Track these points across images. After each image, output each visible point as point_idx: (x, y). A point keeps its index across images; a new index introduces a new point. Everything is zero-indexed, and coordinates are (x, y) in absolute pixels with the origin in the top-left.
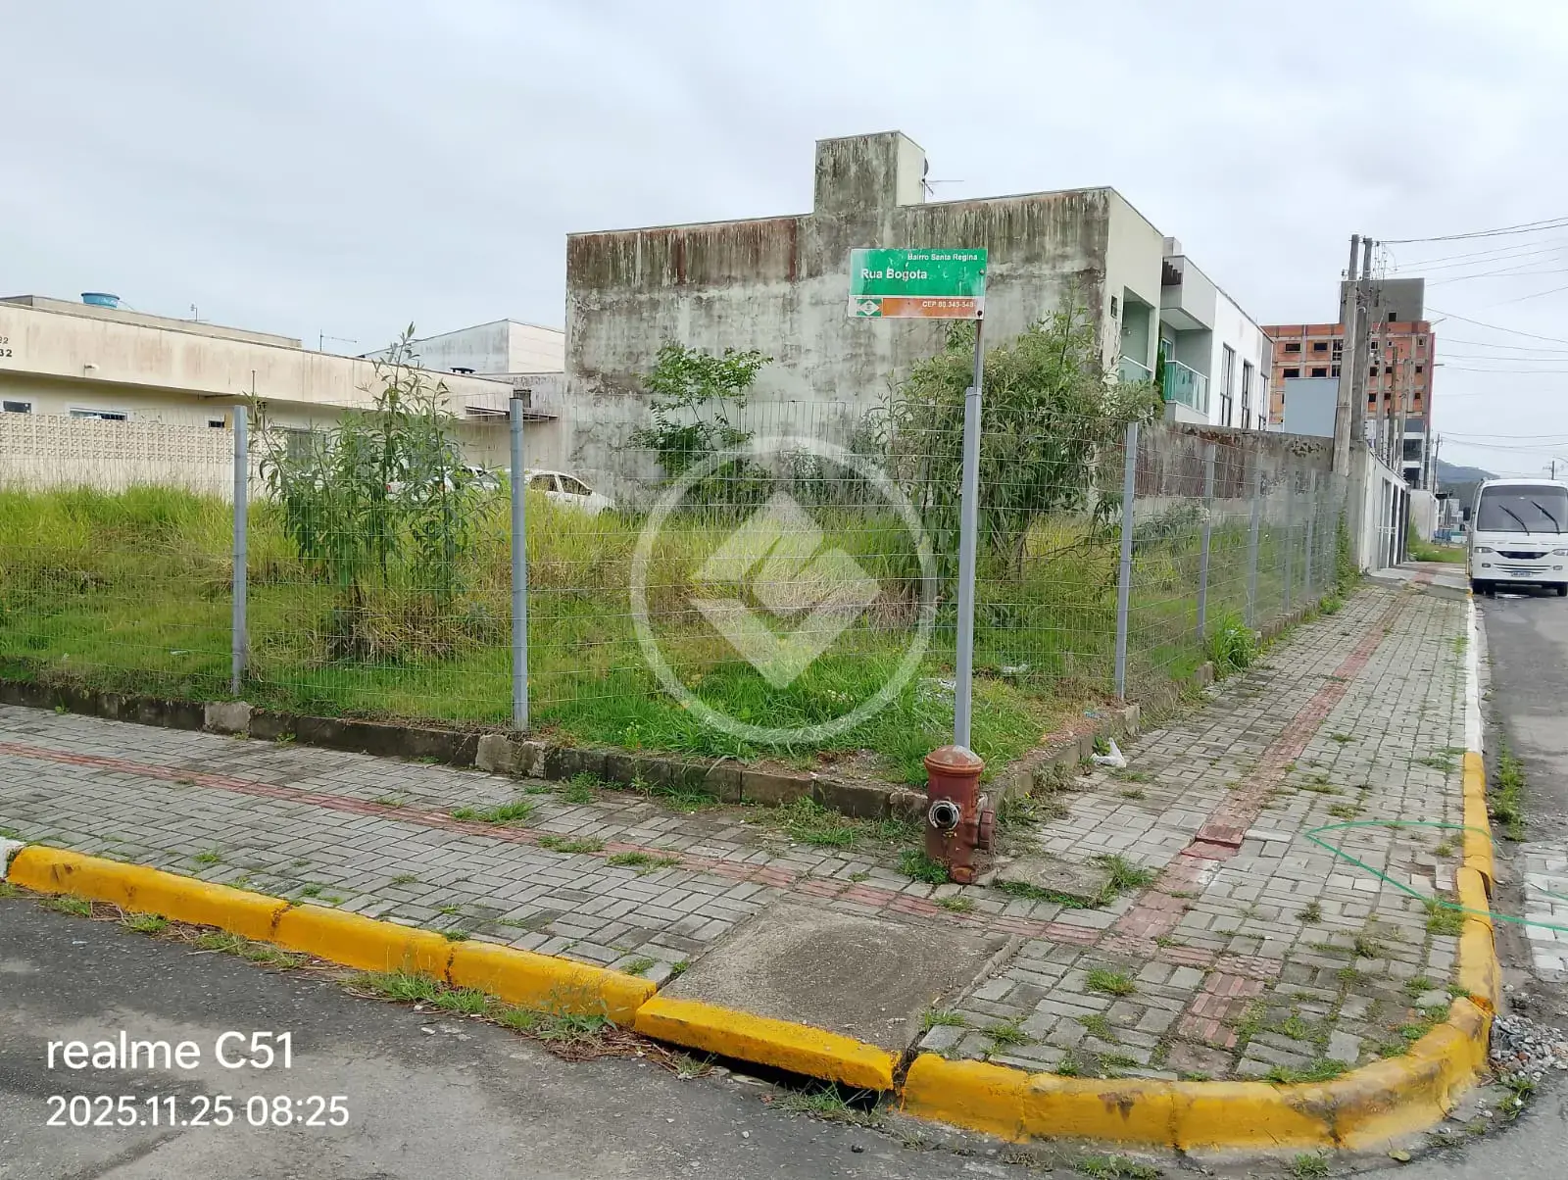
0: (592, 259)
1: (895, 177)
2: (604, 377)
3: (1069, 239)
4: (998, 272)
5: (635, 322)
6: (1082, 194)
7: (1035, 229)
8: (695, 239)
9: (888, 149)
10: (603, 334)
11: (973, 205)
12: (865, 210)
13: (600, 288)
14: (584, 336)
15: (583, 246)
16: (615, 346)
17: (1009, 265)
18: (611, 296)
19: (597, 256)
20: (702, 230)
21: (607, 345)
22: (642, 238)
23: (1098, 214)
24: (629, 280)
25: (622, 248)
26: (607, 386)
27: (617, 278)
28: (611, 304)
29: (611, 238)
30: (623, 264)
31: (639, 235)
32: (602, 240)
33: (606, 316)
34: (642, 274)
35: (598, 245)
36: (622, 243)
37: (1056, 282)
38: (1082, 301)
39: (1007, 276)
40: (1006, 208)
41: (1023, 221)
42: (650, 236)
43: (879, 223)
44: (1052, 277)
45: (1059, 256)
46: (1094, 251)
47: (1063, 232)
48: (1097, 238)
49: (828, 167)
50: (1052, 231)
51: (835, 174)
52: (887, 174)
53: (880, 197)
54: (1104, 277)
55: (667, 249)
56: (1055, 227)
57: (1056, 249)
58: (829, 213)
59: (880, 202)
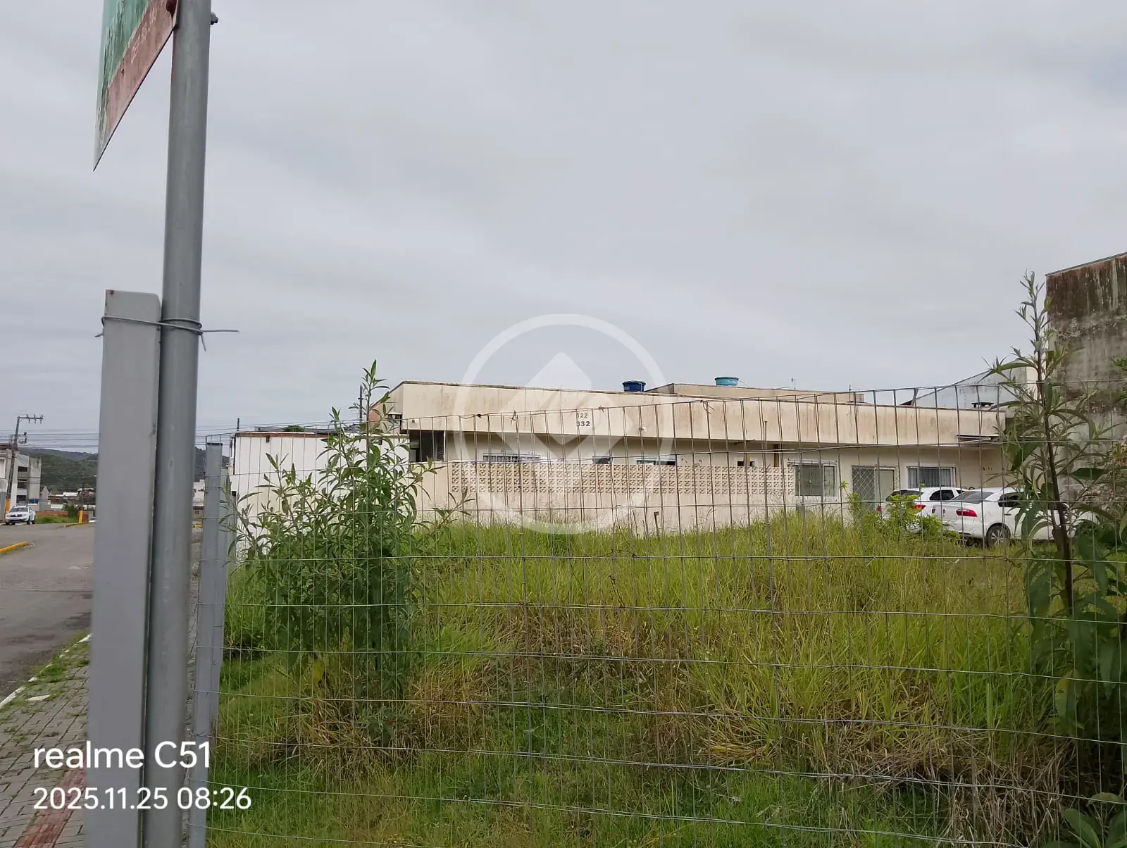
0: (1070, 292)
5: (1115, 341)
10: (1086, 355)
15: (1061, 282)
18: (1090, 322)
19: (1076, 287)
21: (1089, 367)
22: (1117, 265)
24: (1106, 305)
25: (1098, 277)
27: (1095, 305)
28: (1090, 329)
29: (1087, 270)
30: (1099, 291)
31: (1114, 262)
32: (1078, 275)
33: (1086, 341)
34: (1119, 298)
35: (1075, 278)
36: (1098, 273)
42: (1125, 261)
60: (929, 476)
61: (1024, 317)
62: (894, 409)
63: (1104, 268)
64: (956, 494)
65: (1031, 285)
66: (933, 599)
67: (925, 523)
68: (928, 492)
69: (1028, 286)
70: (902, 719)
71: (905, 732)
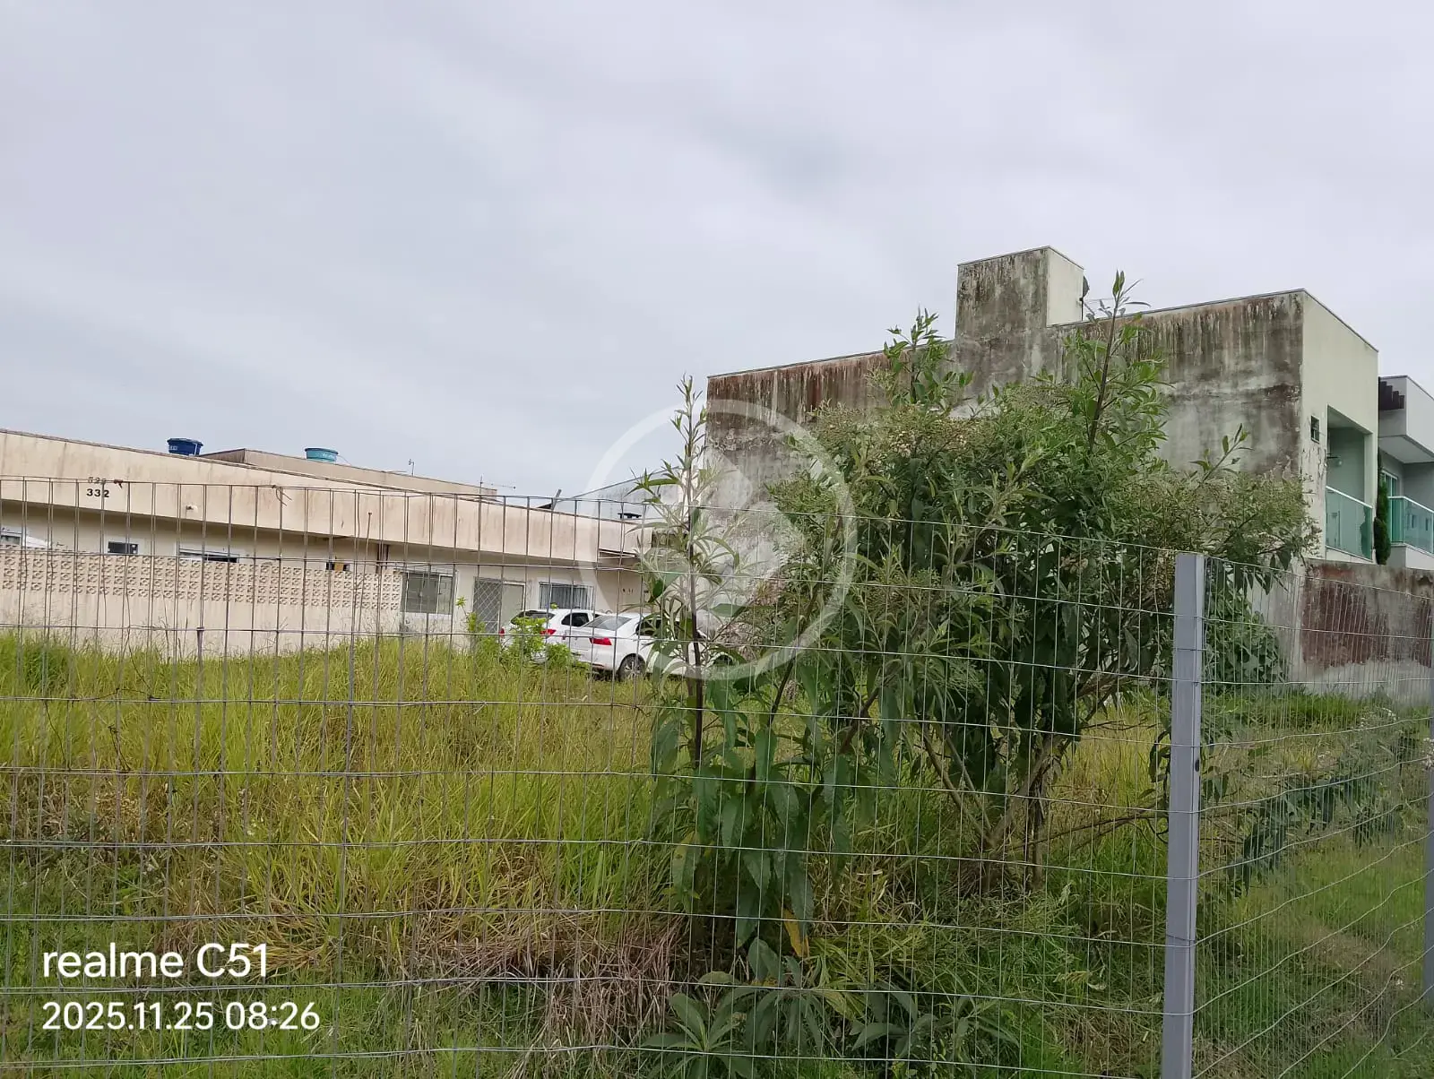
0: (730, 400)
1: (1045, 295)
3: (1253, 352)
4: (1167, 393)
6: (1267, 300)
7: (1210, 344)
8: (831, 373)
9: (1037, 267)
12: (1011, 333)
15: (722, 387)
17: (1180, 385)
19: (735, 396)
20: (838, 365)
22: (778, 377)
23: (1288, 322)
25: (759, 387)
29: (749, 378)
30: (759, 403)
31: (776, 373)
32: (741, 381)
35: (738, 384)
36: (759, 383)
37: (1240, 402)
38: (1272, 423)
39: (1178, 397)
40: (1174, 320)
41: (1196, 333)
42: (787, 374)
43: (1027, 346)
44: (1234, 396)
45: (1240, 371)
46: (1286, 364)
47: (1246, 344)
48: (1288, 349)
49: (971, 291)
50: (1232, 344)
51: (978, 297)
52: (1036, 293)
53: (1027, 317)
54: (1300, 392)
55: (802, 385)
56: (1236, 339)
57: (1237, 364)
58: (971, 339)
59: (1028, 323)
60: (562, 595)
61: (678, 426)
62: (526, 511)
63: (767, 378)
64: (591, 618)
65: (688, 392)
66: (553, 744)
67: (553, 652)
68: (561, 613)
69: (685, 392)
70: (502, 897)
71: (502, 915)
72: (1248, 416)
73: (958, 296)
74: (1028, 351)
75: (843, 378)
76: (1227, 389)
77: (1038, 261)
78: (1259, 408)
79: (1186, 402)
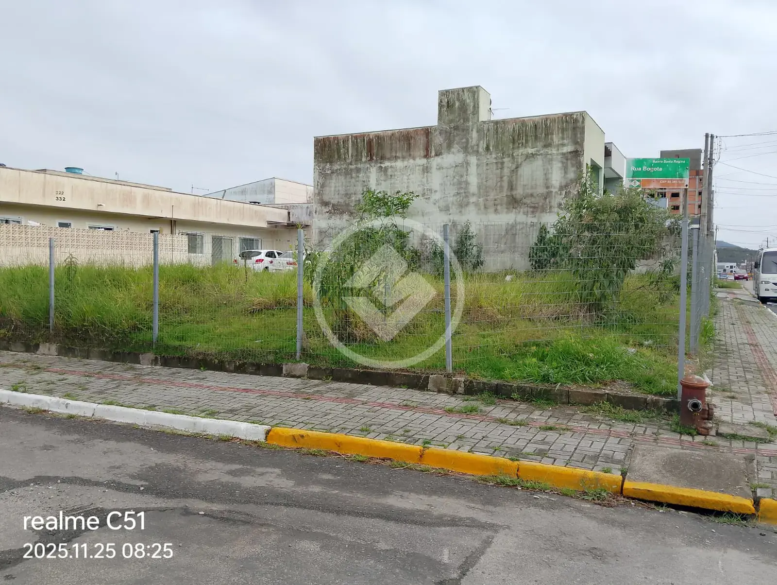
0: (327, 149)
1: (478, 108)
2: (333, 205)
3: (565, 136)
4: (530, 152)
5: (348, 180)
6: (571, 115)
7: (548, 132)
8: (378, 138)
9: (474, 95)
10: (333, 185)
11: (517, 121)
12: (463, 124)
13: (331, 163)
14: (323, 186)
15: (322, 143)
16: (339, 190)
17: (535, 149)
18: (336, 167)
19: (330, 147)
20: (382, 134)
21: (335, 190)
22: (352, 139)
23: (579, 124)
24: (345, 159)
25: (342, 143)
26: (335, 210)
27: (339, 157)
28: (336, 170)
29: (336, 138)
30: (342, 151)
31: (350, 137)
32: (332, 140)
33: (334, 176)
34: (352, 156)
35: (330, 142)
36: (342, 141)
37: (560, 157)
38: (573, 166)
39: (535, 154)
40: (534, 122)
41: (542, 128)
42: (356, 137)
43: (470, 130)
44: (557, 154)
45: (561, 144)
46: (578, 142)
47: (563, 133)
48: (579, 135)
49: (444, 103)
50: (557, 133)
51: (448, 106)
52: (474, 106)
53: (470, 117)
54: (583, 154)
55: (364, 143)
56: (558, 131)
57: (559, 141)
58: (445, 125)
59: (471, 119)
63: (346, 139)
72: (563, 163)
73: (439, 105)
74: (471, 132)
75: (384, 140)
76: (554, 151)
77: (475, 92)
78: (567, 159)
79: (538, 157)
